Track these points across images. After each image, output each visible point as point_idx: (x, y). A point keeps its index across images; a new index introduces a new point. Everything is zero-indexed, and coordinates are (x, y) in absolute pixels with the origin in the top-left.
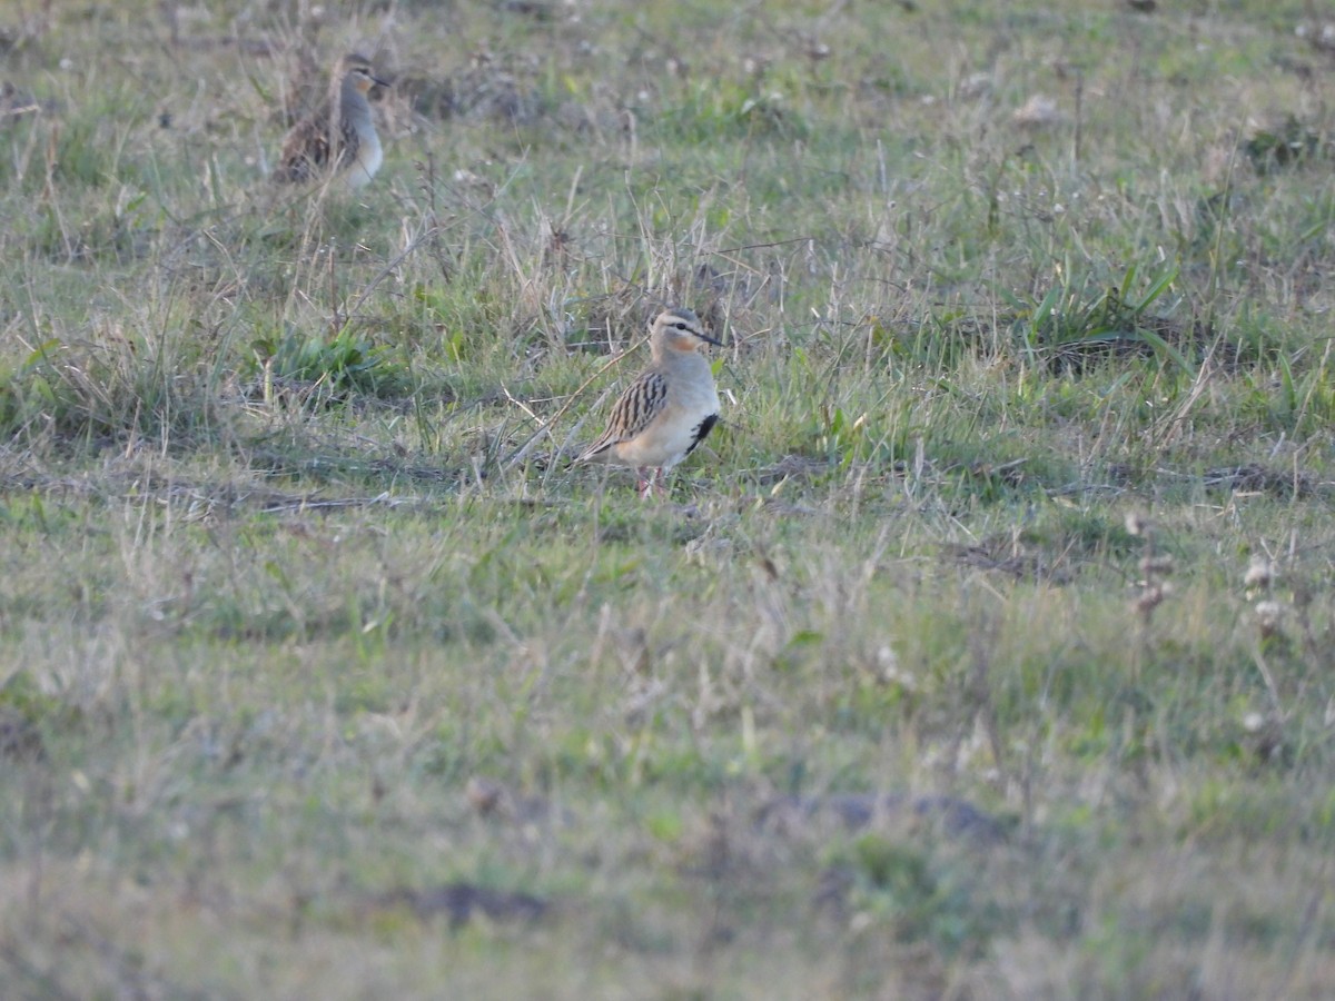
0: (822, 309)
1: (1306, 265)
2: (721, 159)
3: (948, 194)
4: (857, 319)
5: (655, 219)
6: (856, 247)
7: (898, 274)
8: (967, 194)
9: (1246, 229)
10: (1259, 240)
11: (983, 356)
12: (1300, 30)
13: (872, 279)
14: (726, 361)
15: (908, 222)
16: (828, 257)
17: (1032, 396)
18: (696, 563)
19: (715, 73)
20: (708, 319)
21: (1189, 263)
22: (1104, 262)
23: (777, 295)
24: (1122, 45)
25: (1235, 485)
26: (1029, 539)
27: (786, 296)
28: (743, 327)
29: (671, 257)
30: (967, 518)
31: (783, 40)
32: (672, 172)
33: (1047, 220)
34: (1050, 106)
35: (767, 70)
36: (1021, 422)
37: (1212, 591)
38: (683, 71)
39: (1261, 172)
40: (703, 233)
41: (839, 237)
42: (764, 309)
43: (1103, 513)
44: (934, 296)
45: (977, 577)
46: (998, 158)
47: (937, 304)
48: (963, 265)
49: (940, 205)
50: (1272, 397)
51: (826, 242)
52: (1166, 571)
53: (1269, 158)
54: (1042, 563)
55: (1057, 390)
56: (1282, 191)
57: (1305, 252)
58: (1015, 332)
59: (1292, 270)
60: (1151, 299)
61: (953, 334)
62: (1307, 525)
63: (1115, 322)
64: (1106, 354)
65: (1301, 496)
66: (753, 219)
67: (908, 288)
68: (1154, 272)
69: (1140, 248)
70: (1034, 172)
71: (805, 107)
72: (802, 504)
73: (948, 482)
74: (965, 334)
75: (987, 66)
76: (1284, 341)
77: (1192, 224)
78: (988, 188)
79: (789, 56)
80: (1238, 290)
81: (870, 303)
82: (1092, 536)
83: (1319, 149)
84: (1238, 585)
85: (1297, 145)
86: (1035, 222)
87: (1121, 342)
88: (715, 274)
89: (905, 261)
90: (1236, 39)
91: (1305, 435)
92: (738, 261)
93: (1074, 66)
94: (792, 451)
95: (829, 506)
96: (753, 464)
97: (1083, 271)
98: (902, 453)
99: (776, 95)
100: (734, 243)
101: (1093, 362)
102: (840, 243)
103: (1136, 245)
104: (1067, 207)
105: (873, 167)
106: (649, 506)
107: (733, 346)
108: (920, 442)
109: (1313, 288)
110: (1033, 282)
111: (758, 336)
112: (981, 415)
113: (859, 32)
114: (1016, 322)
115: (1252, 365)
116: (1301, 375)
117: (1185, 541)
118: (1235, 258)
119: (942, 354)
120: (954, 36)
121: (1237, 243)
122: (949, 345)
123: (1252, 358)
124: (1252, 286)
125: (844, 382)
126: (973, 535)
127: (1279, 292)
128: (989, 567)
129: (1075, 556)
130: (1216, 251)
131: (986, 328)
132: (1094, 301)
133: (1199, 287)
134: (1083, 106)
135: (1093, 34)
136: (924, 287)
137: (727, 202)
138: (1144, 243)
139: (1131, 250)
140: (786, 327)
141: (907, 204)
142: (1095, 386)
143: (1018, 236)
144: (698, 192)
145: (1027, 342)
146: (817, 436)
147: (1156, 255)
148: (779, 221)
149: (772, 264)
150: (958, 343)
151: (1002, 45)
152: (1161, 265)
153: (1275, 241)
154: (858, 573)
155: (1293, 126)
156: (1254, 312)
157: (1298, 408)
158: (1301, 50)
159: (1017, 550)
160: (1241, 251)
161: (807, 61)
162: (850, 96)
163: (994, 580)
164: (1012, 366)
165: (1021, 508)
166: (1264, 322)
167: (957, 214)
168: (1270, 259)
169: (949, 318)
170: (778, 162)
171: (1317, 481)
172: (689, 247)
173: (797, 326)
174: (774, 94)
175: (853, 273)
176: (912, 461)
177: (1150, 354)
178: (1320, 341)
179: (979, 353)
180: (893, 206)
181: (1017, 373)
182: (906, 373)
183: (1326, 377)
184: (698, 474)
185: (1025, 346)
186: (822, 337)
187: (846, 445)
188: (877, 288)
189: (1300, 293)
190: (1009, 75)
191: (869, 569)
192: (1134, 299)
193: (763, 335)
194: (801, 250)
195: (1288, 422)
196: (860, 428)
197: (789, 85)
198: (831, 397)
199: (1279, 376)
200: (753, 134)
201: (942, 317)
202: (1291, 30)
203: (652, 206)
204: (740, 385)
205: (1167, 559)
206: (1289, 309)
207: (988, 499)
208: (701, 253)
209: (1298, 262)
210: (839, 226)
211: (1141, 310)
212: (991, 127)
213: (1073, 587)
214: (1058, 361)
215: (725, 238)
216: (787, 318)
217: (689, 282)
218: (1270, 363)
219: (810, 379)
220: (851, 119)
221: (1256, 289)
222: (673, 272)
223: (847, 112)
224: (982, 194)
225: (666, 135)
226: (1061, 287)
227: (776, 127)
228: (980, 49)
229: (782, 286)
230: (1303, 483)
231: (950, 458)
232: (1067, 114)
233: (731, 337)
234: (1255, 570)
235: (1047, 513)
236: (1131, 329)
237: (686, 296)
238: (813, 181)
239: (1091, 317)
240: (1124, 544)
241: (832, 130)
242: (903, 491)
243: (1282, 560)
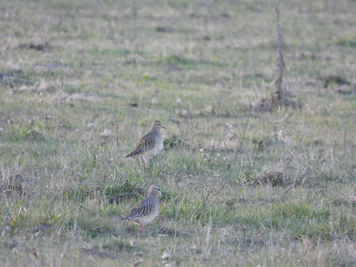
0: (49, 186)
1: (178, 174)
2: (22, 146)
3: (82, 156)
4: (58, 188)
5: (4, 162)
6: (58, 170)
7: (69, 177)
8: (87, 156)
9: (162, 165)
10: (166, 168)
11: (92, 198)
12: (177, 112)
13: (62, 178)
14: (24, 200)
15: (72, 163)
16: (51, 172)
17: (105, 209)
18: (16, 253)
19: (20, 123)
20: (19, 189)
21: (147, 174)
22: (124, 173)
23: (37, 183)
24: (129, 116)
25: (159, 233)
26: (104, 247)
27: (40, 182)
28: (28, 190)
29: (9, 172)
30: (88, 242)
31: (38, 114)
32: (9, 150)
33: (109, 162)
34: (110, 132)
35: (34, 122)
36: (102, 216)
37: (153, 261)
38: (12, 122)
39: (166, 150)
40: (17, 166)
41: (53, 167)
42: (34, 186)
43: (124, 240)
44: (79, 183)
45: (91, 257)
46: (96, 146)
47: (80, 185)
48: (86, 174)
49: (80, 158)
50: (169, 209)
51: (50, 168)
52: (141, 255)
53: (168, 146)
54: (108, 253)
55: (112, 207)
56: (172, 154)
57: (178, 171)
58: (100, 192)
59: (174, 177)
60: (137, 183)
61: (84, 192)
62: (178, 243)
63: (127, 190)
64: (125, 198)
65: (177, 236)
66: (31, 162)
67: (72, 180)
68: (137, 176)
69: (134, 170)
70: (106, 150)
71: (44, 133)
72: (44, 238)
73: (83, 232)
74: (87, 193)
75: (93, 121)
76: (172, 194)
77: (148, 163)
78: (93, 154)
79: (40, 119)
80: (160, 181)
81: (62, 184)
82: (121, 246)
83: (182, 143)
84: (160, 260)
85: (176, 142)
86: (106, 163)
87: (129, 195)
88: (21, 177)
89: (71, 173)
90: (159, 114)
91: (178, 220)
92: (27, 173)
93: (116, 121)
94: (41, 224)
95: (51, 239)
96: (31, 227)
97: (119, 176)
98: (71, 224)
99: (37, 129)
100: (25, 169)
101: (121, 200)
102: (54, 169)
103: (133, 169)
104: (114, 159)
105: (63, 148)
106: (3, 238)
107: (25, 196)
108: (75, 221)
109: (180, 180)
110: (105, 179)
111: (32, 193)
112: (91, 214)
113: (59, 112)
114: (101, 189)
115: (164, 201)
116: (177, 203)
117: (146, 248)
118: (159, 173)
119: (81, 198)
120: (84, 113)
121: (159, 168)
122: (83, 195)
123: (164, 199)
124: (164, 180)
125: (55, 205)
126: (89, 246)
127: (171, 182)
128: (94, 254)
129: (117, 251)
130: (154, 171)
131: (93, 191)
132: (121, 184)
133: (150, 180)
134: (119, 132)
135: (121, 113)
136: (76, 180)
137: (24, 157)
138: (135, 168)
139: (131, 170)
140: (40, 191)
141: (72, 158)
142: (122, 206)
143: (101, 167)
144: (16, 155)
145: (104, 195)
146: (48, 220)
147: (138, 172)
148: (38, 163)
149: (36, 174)
150: (85, 195)
151: (97, 116)
152: (139, 174)
153: (170, 168)
154: (59, 256)
155: (174, 137)
156: (164, 187)
157: (176, 212)
158: (177, 117)
159: (101, 250)
160: (161, 171)
161: (45, 120)
162: (56, 129)
163: (95, 258)
164: (99, 201)
165: (102, 239)
166: (167, 189)
167: (85, 161)
168: (168, 173)
169: (83, 188)
170: (37, 147)
171: (181, 232)
172: (14, 169)
173: (43, 190)
174: (36, 129)
175: (57, 177)
176: (73, 227)
177: (137, 198)
178: (182, 194)
179: (91, 198)
180: (68, 158)
181: (101, 203)
182: (72, 203)
183: (184, 204)
184: (16, 230)
185: (103, 196)
186: (49, 193)
187: (56, 222)
188: (64, 180)
189: (176, 182)
190: (99, 124)
191: (62, 255)
192: (132, 183)
193: (34, 193)
194: (43, 170)
195: (174, 216)
196: (59, 218)
197: (40, 127)
198: (52, 209)
199: (171, 204)
200: (31, 139)
201: (81, 188)
202: (174, 112)
203: (4, 159)
204: (27, 206)
205: (141, 252)
206: (173, 186)
207: (94, 237)
208: (17, 171)
209: (176, 174)
210: (54, 164)
211: (134, 186)
212: (94, 138)
213: (116, 260)
214: (112, 200)
215: (23, 167)
216: (40, 188)
217: (14, 178)
218: (169, 201)
219: (46, 204)
220: (57, 135)
221: (165, 181)
222: (10, 176)
223: (56, 134)
224: (92, 156)
225: (7, 140)
226: (113, 180)
227: (37, 138)
228: (91, 117)
229: (39, 180)
230: (178, 232)
231: (84, 226)
232: (114, 134)
233: (25, 193)
234: (165, 255)
235: (110, 240)
236: (132, 191)
237: (13, 182)
238: (47, 152)
239: (121, 188)
240: (130, 248)
241: (52, 138)
242: (71, 234)
243: (172, 253)
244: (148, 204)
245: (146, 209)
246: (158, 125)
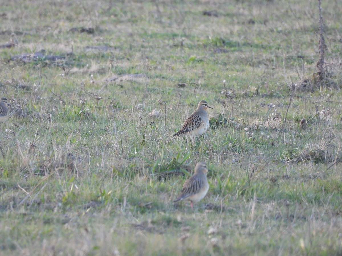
0: (100, 164)
1: (224, 152)
2: (74, 126)
3: (132, 135)
4: (109, 166)
5: (57, 141)
6: (108, 148)
7: (119, 155)
8: (137, 135)
9: (208, 143)
10: (212, 146)
11: (141, 176)
12: (222, 92)
13: (112, 156)
14: (75, 177)
15: (122, 142)
16: (101, 151)
17: (154, 186)
18: (67, 229)
19: (72, 104)
20: (70, 167)
21: (194, 152)
22: (172, 151)
23: (88, 161)
24: (177, 96)
25: (205, 209)
26: (153, 222)
27: (91, 161)
28: (79, 168)
29: (61, 151)
30: (137, 217)
31: (89, 95)
32: (61, 129)
33: (158, 141)
34: (158, 112)
35: (85, 103)
36: (151, 193)
37: (200, 236)
38: (64, 103)
39: (212, 129)
40: (69, 145)
41: (104, 146)
42: (85, 164)
43: (172, 216)
44: (128, 161)
45: (140, 232)
46: (145, 125)
47: (129, 163)
48: (136, 153)
49: (130, 137)
50: (215, 186)
51: (100, 147)
52: (188, 230)
53: (214, 125)
54: (157, 229)
55: (160, 184)
56: (218, 133)
57: (224, 149)
58: (149, 170)
59: (220, 154)
60: (184, 161)
61: (133, 170)
62: (224, 219)
63: (175, 167)
64: (173, 175)
65: (223, 211)
66: (82, 141)
67: (122, 159)
68: (185, 154)
69: (181, 148)
70: (154, 129)
71: (95, 113)
72: (95, 214)
73: (132, 208)
74: (136, 170)
75: (142, 102)
76: (218, 171)
77: (195, 142)
78: (142, 133)
79: (90, 99)
80: (207, 159)
81: (112, 163)
82: (169, 222)
83: (227, 122)
84: (206, 234)
85: (222, 121)
86: (154, 142)
87: (176, 172)
88: (72, 155)
89: (121, 152)
90: (206, 94)
91: (224, 196)
92: (78, 152)
93: (164, 102)
94: (92, 200)
95: (102, 215)
96: (82, 204)
97: (167, 154)
98: (120, 201)
99: (88, 109)
100: (77, 147)
101: (169, 177)
102: (104, 147)
103: (180, 147)
104: (163, 137)
105: (113, 127)
106: (56, 214)
107: (77, 173)
108: (125, 198)
109: (226, 158)
110: (154, 157)
111: (83, 171)
112: (140, 191)
113: (109, 93)
114: (149, 167)
115: (210, 178)
116: (223, 180)
117: (193, 223)
118: (206, 151)
119: (131, 175)
120: (133, 94)
121: (206, 147)
122: (132, 173)
123: (210, 176)
124: (210, 158)
125: (105, 183)
126: (138, 221)
127: (217, 159)
128: (143, 230)
129: (165, 226)
130: (200, 149)
131: (142, 169)
132: (169, 162)
133: (196, 158)
134: (167, 112)
135: (169, 93)
136: (126, 158)
137: (75, 137)
138: (182, 147)
139: (179, 148)
140: (91, 169)
141: (121, 137)
142: (170, 183)
143: (150, 145)
144: (68, 134)
145: (153, 172)
146: (98, 197)
147: (185, 150)
148: (89, 142)
149: (87, 153)
150: (135, 173)
151: (146, 96)
152: (187, 152)
153: (216, 146)
154: (109, 232)
155: (220, 116)
156: (211, 164)
157: (222, 188)
158: (223, 97)
159: (150, 225)
160: (207, 149)
161: (96, 100)
162: (107, 109)
163: (144, 233)
164: (148, 179)
165: (151, 215)
166: (213, 167)
167: (134, 139)
168: (215, 151)
169: (132, 166)
170: (88, 126)
171: (227, 208)
172: (66, 148)
173: (93, 168)
174: (87, 109)
175: (108, 155)
176: (123, 203)
177: (184, 175)
178: (228, 172)
179: (140, 175)
180: (118, 138)
181: (150, 180)
182: (121, 180)
183: (229, 181)
184: (68, 206)
185: (152, 173)
186: (100, 171)
187: (106, 199)
188: (114, 159)
189: (222, 159)
190: (147, 104)
191: (112, 230)
192: (180, 161)
193: (85, 171)
194: (94, 149)
195: (220, 192)
196: (110, 195)
197: (91, 107)
198: (102, 187)
199: (217, 180)
200: (82, 119)
201: (131, 166)
202: (220, 92)
203: (56, 138)
204: (79, 184)
205: (188, 227)
206: (219, 164)
207: (143, 212)
208: (69, 150)
209: (222, 152)
210: (104, 143)
211: (181, 164)
212: (143, 117)
213: (164, 235)
214: (160, 177)
215: (75, 146)
216: (91, 166)
217: (66, 157)
218: (215, 177)
219: (97, 182)
220: (107, 115)
221: (211, 158)
222: (62, 155)
223: (106, 114)
224: (141, 135)
225: (59, 120)
226: (161, 158)
227: (88, 118)
228: (140, 97)
229: (90, 158)
230: (223, 208)
231: (133, 202)
232: (163, 114)
233: (76, 171)
234: (211, 230)
235: (158, 215)
236: (179, 169)
237: (65, 160)
238: (97, 131)
239: (169, 166)
240: (177, 224)
241: (102, 118)
242: (121, 210)
243: (218, 228)
244: (197, 181)
245: (195, 187)
246: (204, 105)
